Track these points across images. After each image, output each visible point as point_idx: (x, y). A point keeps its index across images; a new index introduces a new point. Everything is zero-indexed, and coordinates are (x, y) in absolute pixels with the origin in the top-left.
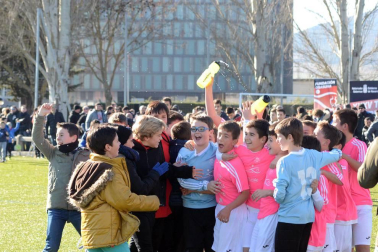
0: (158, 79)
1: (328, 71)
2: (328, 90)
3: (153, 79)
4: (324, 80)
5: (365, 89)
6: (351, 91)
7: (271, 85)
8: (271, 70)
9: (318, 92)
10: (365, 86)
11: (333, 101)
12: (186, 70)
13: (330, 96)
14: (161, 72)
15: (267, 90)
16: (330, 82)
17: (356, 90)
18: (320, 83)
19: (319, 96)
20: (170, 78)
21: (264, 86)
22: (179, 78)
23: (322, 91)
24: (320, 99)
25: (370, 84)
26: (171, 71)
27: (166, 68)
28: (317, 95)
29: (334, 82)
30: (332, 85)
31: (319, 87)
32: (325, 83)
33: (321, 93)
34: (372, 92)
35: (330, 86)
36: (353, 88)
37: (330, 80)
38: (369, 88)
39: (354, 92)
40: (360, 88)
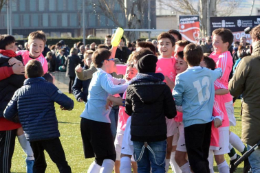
0: (35, 17)
1: (189, 9)
2: (192, 25)
3: (30, 17)
4: (188, 17)
5: (223, 24)
6: (211, 25)
7: (139, 21)
8: (139, 8)
9: (183, 27)
10: (223, 21)
11: (196, 35)
12: (60, 9)
13: (193, 31)
14: (37, 12)
15: (137, 26)
16: (193, 19)
18: (185, 19)
19: (184, 31)
20: (45, 16)
21: (134, 23)
22: (54, 16)
23: (186, 26)
24: (185, 33)
25: (228, 19)
26: (47, 11)
27: (42, 8)
28: (182, 29)
29: (196, 18)
30: (195, 21)
31: (184, 23)
32: (189, 19)
33: (185, 28)
34: (230, 26)
35: (193, 22)
36: (213, 24)
37: (193, 17)
38: (227, 23)
39: (214, 26)
40: (219, 23)
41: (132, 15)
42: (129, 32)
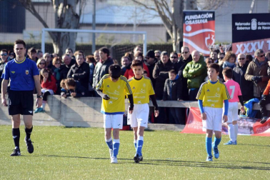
2: (203, 26)
4: (198, 13)
5: (254, 25)
6: (234, 27)
9: (189, 28)
10: (254, 20)
11: (210, 41)
13: (204, 35)
16: (205, 16)
17: (241, 26)
18: (192, 17)
19: (190, 35)
23: (195, 28)
24: (192, 39)
25: (261, 17)
28: (187, 32)
29: (211, 16)
30: (209, 19)
31: (190, 23)
32: (199, 17)
33: (193, 31)
34: (264, 28)
35: (206, 21)
36: (236, 24)
37: (205, 13)
38: (259, 24)
39: (238, 28)
40: (247, 24)
41: (65, 6)
42: (59, 33)
